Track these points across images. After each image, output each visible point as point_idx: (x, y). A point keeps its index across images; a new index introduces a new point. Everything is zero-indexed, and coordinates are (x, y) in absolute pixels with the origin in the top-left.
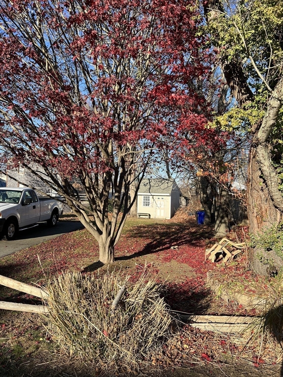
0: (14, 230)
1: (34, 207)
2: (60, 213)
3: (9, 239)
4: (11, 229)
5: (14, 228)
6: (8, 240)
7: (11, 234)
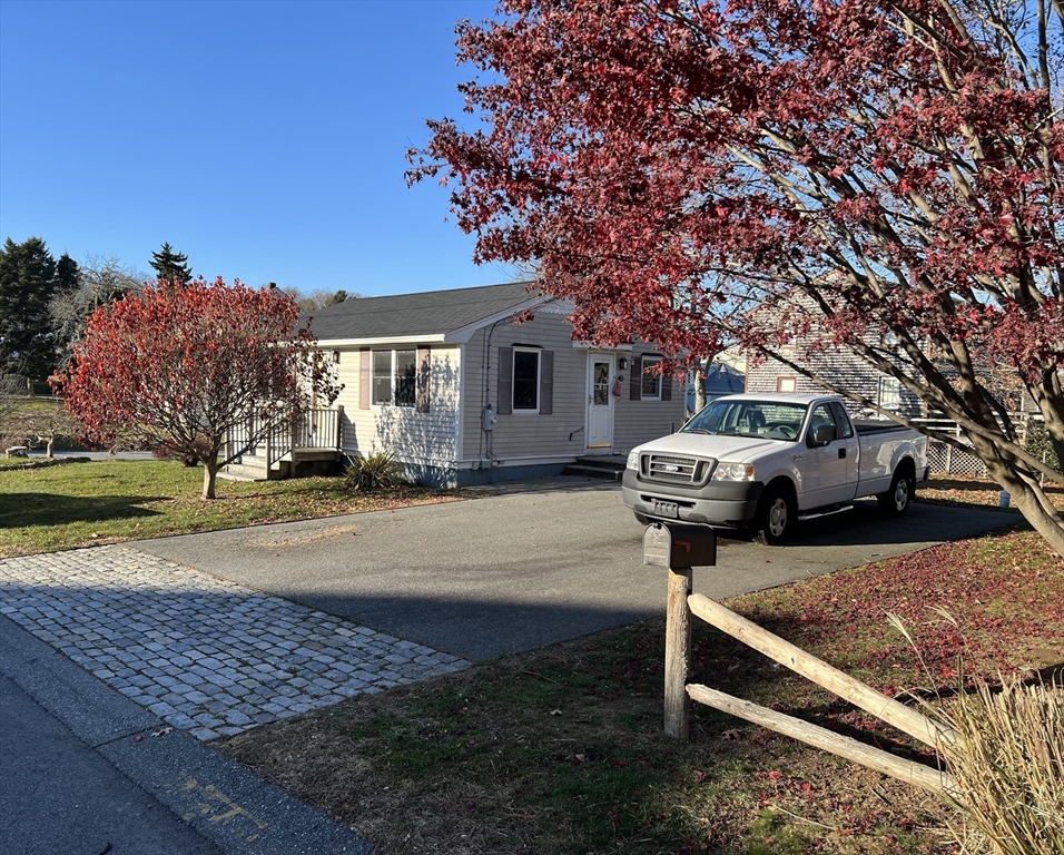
0: (784, 516)
1: (842, 453)
2: (919, 474)
3: (773, 541)
4: (778, 513)
5: (784, 510)
6: (770, 544)
7: (777, 528)
